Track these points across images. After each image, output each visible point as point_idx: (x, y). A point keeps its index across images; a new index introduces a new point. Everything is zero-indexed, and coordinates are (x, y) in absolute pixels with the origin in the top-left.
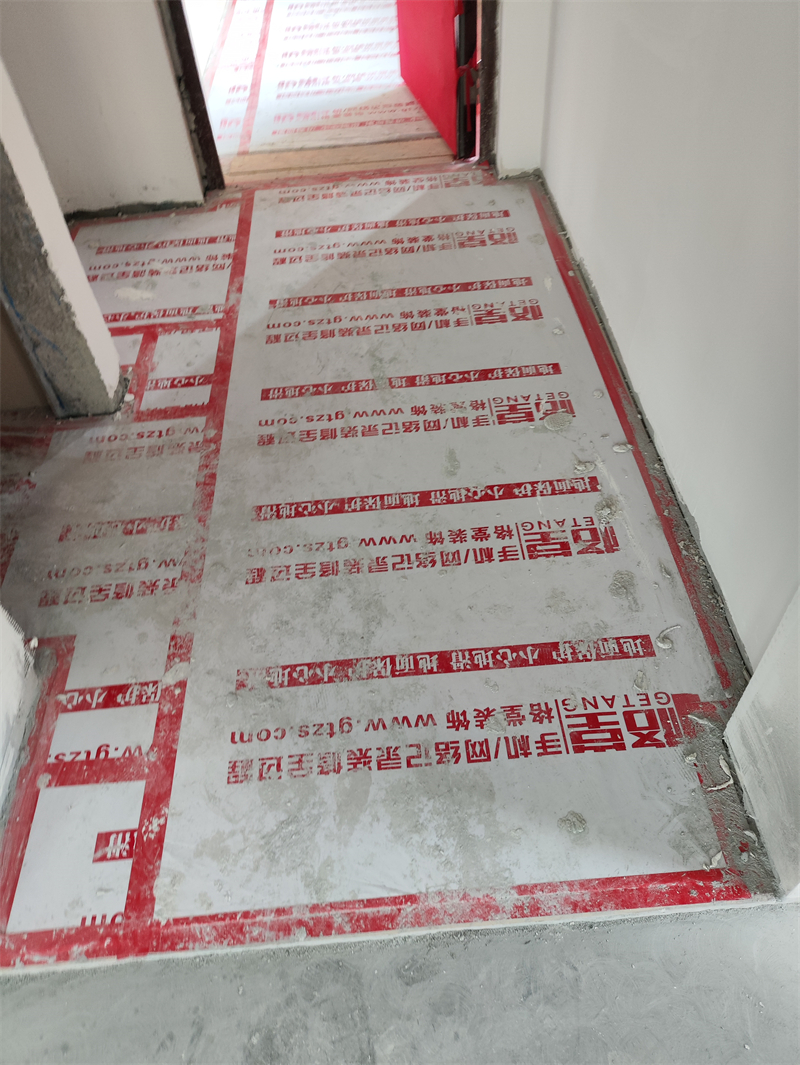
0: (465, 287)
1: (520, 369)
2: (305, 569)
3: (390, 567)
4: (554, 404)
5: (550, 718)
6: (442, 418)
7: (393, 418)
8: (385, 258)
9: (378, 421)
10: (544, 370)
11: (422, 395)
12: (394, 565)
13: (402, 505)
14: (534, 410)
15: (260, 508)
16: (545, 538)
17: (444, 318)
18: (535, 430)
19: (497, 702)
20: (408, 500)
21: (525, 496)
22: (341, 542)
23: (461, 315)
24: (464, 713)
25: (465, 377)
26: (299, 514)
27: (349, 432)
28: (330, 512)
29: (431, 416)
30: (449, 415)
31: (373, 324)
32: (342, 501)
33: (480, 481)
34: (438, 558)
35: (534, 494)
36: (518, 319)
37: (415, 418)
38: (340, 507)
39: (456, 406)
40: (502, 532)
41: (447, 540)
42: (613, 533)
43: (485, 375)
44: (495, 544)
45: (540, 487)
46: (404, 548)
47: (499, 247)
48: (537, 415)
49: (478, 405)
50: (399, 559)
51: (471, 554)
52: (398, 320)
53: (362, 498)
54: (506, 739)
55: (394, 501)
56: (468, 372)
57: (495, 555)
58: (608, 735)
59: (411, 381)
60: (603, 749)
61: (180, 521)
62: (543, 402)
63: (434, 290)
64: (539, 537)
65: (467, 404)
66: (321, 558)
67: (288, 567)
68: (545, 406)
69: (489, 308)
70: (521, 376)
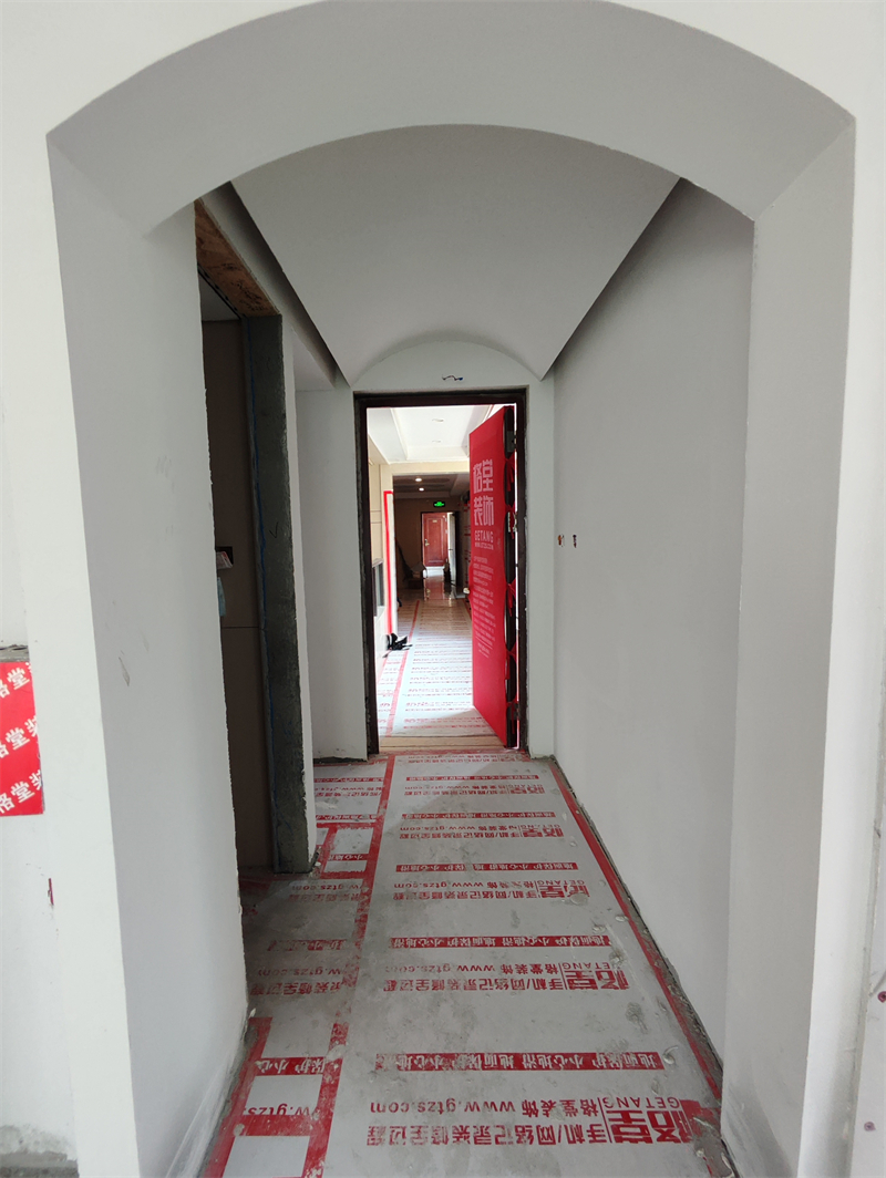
0: (516, 815)
1: (552, 864)
2: (423, 983)
3: (478, 987)
4: (575, 887)
5: (595, 1112)
6: (507, 890)
7: (476, 889)
8: (469, 795)
9: (468, 890)
11: (493, 876)
12: (481, 986)
13: (484, 945)
14: (563, 890)
15: (394, 940)
16: (579, 975)
17: (504, 831)
18: (566, 903)
19: (557, 1096)
20: (488, 942)
21: (564, 945)
22: (446, 967)
23: (514, 831)
24: (534, 1103)
25: (519, 867)
26: (418, 946)
27: (450, 895)
28: (438, 946)
29: (500, 889)
30: (511, 889)
31: (463, 832)
32: (446, 939)
33: (534, 934)
34: (509, 984)
35: (568, 944)
36: (549, 835)
37: (490, 889)
38: (445, 943)
39: (515, 884)
40: (551, 969)
41: (515, 971)
42: (623, 975)
43: (531, 866)
44: (547, 977)
45: (572, 940)
46: (486, 974)
47: (534, 794)
48: (566, 894)
49: (528, 885)
50: (483, 982)
51: (531, 982)
52: (478, 831)
53: (459, 939)
54: (566, 1127)
55: (479, 942)
56: (521, 864)
57: (547, 985)
58: (638, 1130)
59: (487, 867)
60: (636, 1141)
61: (344, 944)
62: (568, 886)
64: (575, 974)
65: (522, 884)
66: (433, 976)
67: (411, 981)
68: (570, 889)
69: (531, 828)
70: (553, 869)
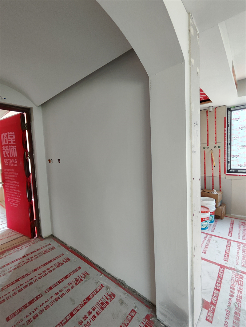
0: (50, 261)
1: (73, 272)
6: (63, 292)
7: (51, 300)
10: (77, 269)
11: (55, 290)
14: (81, 278)
16: (102, 303)
17: (50, 270)
21: (92, 297)
23: (53, 267)
25: (63, 280)
29: (61, 293)
30: (65, 290)
35: (94, 296)
36: (66, 262)
37: (57, 296)
39: (65, 287)
42: (112, 293)
43: (67, 277)
44: (94, 313)
45: (94, 293)
48: (83, 279)
49: (69, 284)
52: (39, 276)
56: (63, 278)
59: (51, 288)
62: (82, 275)
63: (44, 265)
64: (101, 304)
68: (83, 276)
69: (58, 263)
70: (74, 273)
